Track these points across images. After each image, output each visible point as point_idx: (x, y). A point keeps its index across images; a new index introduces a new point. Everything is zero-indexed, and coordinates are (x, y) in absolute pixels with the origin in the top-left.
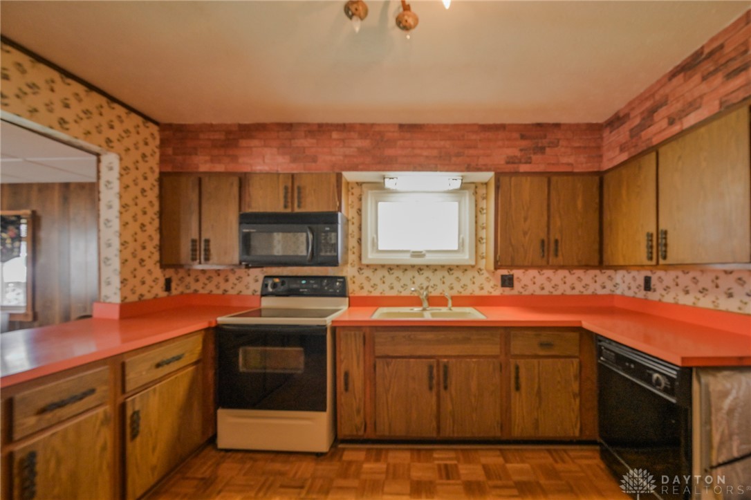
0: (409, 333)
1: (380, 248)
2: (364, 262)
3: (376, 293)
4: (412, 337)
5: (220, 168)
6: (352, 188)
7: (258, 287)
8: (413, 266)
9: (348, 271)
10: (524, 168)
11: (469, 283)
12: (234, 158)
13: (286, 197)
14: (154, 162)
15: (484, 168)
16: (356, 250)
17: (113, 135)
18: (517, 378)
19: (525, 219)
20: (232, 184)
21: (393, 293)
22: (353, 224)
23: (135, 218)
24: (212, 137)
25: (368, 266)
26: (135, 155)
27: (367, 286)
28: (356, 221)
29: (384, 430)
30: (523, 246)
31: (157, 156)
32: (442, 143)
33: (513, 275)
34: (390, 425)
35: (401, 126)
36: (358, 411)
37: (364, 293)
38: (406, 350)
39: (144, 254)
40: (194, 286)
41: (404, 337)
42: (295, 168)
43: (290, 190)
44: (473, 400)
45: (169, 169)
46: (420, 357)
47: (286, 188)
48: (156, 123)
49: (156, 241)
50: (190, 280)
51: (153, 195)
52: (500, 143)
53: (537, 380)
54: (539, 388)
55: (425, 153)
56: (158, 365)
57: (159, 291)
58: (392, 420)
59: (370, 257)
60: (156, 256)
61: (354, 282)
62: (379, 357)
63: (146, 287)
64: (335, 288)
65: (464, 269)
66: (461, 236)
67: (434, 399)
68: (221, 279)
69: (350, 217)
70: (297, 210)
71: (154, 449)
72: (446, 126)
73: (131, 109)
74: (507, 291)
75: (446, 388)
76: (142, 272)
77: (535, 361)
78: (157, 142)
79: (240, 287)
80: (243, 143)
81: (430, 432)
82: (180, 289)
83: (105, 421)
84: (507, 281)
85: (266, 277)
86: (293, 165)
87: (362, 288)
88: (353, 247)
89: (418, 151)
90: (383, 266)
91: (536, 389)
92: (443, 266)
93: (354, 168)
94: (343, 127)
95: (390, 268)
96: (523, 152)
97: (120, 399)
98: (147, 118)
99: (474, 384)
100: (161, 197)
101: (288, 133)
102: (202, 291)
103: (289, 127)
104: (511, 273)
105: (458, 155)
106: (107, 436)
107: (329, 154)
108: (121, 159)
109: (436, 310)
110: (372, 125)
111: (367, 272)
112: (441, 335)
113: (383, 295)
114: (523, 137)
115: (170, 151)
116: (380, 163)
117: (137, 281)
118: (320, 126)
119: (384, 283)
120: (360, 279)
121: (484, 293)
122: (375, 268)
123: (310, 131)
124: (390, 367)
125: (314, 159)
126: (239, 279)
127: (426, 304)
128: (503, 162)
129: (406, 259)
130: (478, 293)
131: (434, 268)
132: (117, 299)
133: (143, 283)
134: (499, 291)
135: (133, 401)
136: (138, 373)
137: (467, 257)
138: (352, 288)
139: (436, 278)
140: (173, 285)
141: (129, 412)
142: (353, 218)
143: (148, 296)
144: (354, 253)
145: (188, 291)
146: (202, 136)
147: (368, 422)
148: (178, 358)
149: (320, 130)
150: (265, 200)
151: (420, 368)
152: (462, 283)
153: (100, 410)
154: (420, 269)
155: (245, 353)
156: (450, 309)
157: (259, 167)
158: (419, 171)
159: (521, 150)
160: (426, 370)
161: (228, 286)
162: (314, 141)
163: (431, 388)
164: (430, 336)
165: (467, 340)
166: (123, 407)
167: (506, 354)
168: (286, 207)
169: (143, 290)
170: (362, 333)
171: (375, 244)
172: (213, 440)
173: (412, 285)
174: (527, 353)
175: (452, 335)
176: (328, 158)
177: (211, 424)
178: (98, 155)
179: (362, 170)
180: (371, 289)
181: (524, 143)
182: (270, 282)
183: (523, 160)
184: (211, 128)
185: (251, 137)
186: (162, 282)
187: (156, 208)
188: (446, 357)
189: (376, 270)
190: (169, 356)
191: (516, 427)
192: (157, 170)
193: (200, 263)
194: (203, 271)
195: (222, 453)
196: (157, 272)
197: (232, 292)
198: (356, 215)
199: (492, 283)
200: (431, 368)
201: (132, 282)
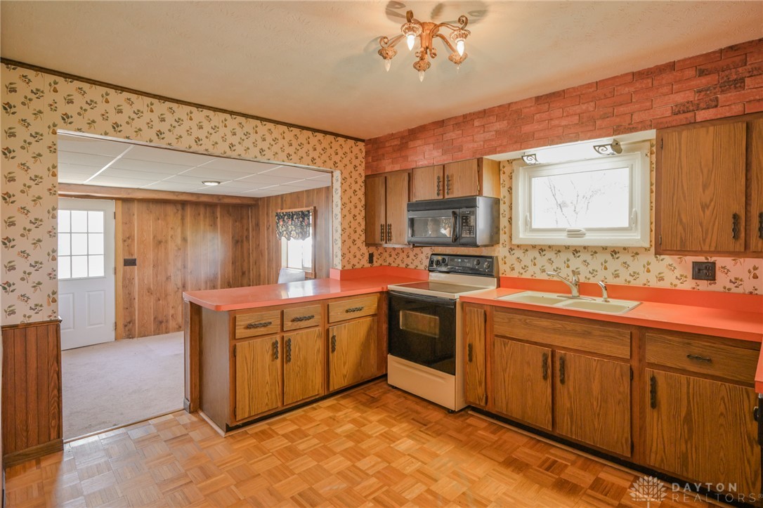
0: (525, 317)
1: (534, 226)
2: (515, 242)
3: (527, 276)
4: (528, 321)
5: (397, 167)
6: (504, 167)
7: (427, 262)
8: (567, 248)
9: (500, 252)
10: (702, 115)
11: (641, 270)
12: (406, 158)
13: (438, 186)
14: (361, 169)
15: (640, 126)
16: (507, 230)
17: (337, 158)
18: (654, 392)
19: (705, 187)
20: (404, 179)
21: (544, 277)
22: (504, 203)
23: (350, 211)
24: (393, 144)
25: (518, 246)
26: (350, 167)
27: (518, 267)
28: (507, 200)
29: (501, 407)
30: (701, 224)
31: (363, 165)
32: (584, 107)
33: (714, 263)
34: (507, 404)
35: (538, 99)
36: (480, 383)
37: (515, 275)
38: (521, 333)
39: (355, 236)
40: (390, 260)
41: (520, 320)
42: (446, 159)
43: (442, 180)
44: (595, 403)
45: (369, 173)
46: (536, 343)
47: (439, 178)
48: (363, 141)
49: (363, 227)
50: (386, 255)
51: (361, 194)
52: (665, 90)
53: (685, 403)
54: (689, 413)
55: (564, 123)
56: (347, 311)
57: (365, 262)
58: (508, 399)
59: (522, 236)
60: (363, 238)
61: (505, 263)
62: (497, 336)
63: (357, 259)
64: (484, 267)
65: (636, 253)
66: (634, 210)
67: (549, 390)
68: (404, 255)
69: (502, 197)
70: (447, 197)
71: (345, 364)
72: (589, 85)
73: (347, 137)
74: (704, 285)
75: (563, 381)
76: (354, 249)
77: (683, 378)
78: (364, 154)
79: (416, 263)
80: (411, 144)
81: (544, 423)
82: (380, 262)
83: (319, 336)
84: (705, 272)
85: (433, 254)
86: (445, 157)
87: (513, 269)
88: (505, 227)
89: (555, 122)
90: (534, 247)
91: (683, 414)
92: (605, 248)
93: (494, 151)
94: (484, 113)
95: (542, 250)
96: (703, 93)
97: (327, 326)
98: (357, 140)
99: (596, 387)
100: (366, 194)
101: (441, 129)
102: (393, 265)
103: (441, 124)
104: (711, 260)
105: (603, 117)
106: (319, 344)
107: (472, 142)
108: (342, 173)
109: (587, 299)
110: (509, 105)
111: (518, 253)
112: (558, 324)
113: (534, 278)
114: (702, 73)
115: (370, 159)
116: (516, 142)
117: (351, 256)
118: (465, 116)
119: (535, 265)
120: (511, 260)
121: (665, 285)
122: (526, 248)
123: (456, 124)
124: (507, 349)
125: (460, 149)
126: (416, 255)
127: (575, 292)
128: (668, 113)
129: (562, 239)
130: (654, 284)
131: (594, 251)
132: (340, 267)
133: (355, 257)
134: (689, 284)
135: (333, 329)
136: (337, 313)
137: (639, 238)
138: (504, 270)
139: (596, 263)
140: (375, 259)
141: (331, 336)
142: (504, 197)
143: (358, 266)
144: (505, 233)
145: (385, 264)
146: (387, 144)
147: (489, 396)
148: (360, 309)
149: (464, 121)
150: (426, 190)
151: (535, 356)
152: (631, 270)
153: (317, 329)
154: (576, 251)
155: (405, 316)
156: (606, 301)
157: (420, 163)
158: (557, 144)
159: (699, 92)
160: (540, 359)
161: (408, 261)
162: (460, 132)
163: (545, 378)
164: (545, 323)
165: (586, 334)
166: (328, 330)
167: (640, 361)
168: (438, 194)
169: (354, 261)
170: (483, 311)
171: (528, 223)
172: (385, 376)
173: (565, 270)
174: (669, 365)
175: (570, 326)
176: (471, 145)
177: (383, 363)
178: (332, 172)
179: (499, 152)
180: (522, 271)
181: (704, 81)
182: (435, 258)
183: (702, 105)
184: (391, 137)
185: (415, 139)
186: (367, 256)
187: (363, 202)
188: (564, 348)
189: (527, 250)
190: (353, 307)
191: (653, 456)
192: (363, 175)
193: (386, 243)
194: (394, 249)
195: (390, 388)
196: (364, 249)
197: (412, 266)
198: (507, 194)
199: (677, 273)
200: (545, 356)
201: (348, 255)
